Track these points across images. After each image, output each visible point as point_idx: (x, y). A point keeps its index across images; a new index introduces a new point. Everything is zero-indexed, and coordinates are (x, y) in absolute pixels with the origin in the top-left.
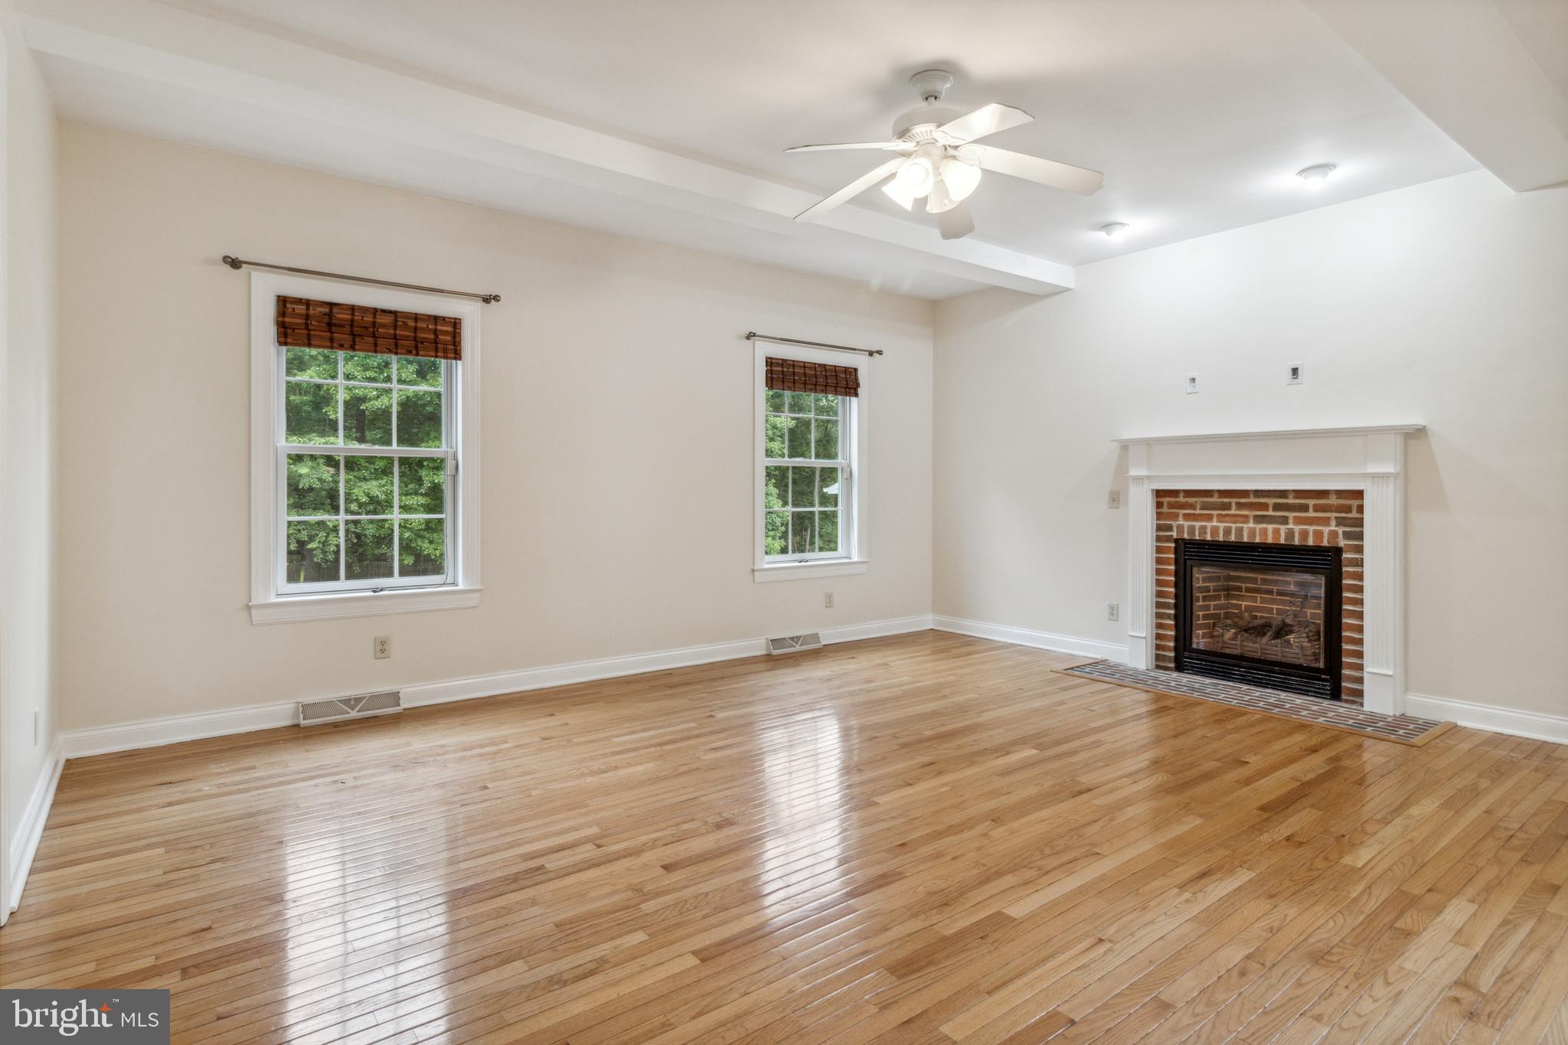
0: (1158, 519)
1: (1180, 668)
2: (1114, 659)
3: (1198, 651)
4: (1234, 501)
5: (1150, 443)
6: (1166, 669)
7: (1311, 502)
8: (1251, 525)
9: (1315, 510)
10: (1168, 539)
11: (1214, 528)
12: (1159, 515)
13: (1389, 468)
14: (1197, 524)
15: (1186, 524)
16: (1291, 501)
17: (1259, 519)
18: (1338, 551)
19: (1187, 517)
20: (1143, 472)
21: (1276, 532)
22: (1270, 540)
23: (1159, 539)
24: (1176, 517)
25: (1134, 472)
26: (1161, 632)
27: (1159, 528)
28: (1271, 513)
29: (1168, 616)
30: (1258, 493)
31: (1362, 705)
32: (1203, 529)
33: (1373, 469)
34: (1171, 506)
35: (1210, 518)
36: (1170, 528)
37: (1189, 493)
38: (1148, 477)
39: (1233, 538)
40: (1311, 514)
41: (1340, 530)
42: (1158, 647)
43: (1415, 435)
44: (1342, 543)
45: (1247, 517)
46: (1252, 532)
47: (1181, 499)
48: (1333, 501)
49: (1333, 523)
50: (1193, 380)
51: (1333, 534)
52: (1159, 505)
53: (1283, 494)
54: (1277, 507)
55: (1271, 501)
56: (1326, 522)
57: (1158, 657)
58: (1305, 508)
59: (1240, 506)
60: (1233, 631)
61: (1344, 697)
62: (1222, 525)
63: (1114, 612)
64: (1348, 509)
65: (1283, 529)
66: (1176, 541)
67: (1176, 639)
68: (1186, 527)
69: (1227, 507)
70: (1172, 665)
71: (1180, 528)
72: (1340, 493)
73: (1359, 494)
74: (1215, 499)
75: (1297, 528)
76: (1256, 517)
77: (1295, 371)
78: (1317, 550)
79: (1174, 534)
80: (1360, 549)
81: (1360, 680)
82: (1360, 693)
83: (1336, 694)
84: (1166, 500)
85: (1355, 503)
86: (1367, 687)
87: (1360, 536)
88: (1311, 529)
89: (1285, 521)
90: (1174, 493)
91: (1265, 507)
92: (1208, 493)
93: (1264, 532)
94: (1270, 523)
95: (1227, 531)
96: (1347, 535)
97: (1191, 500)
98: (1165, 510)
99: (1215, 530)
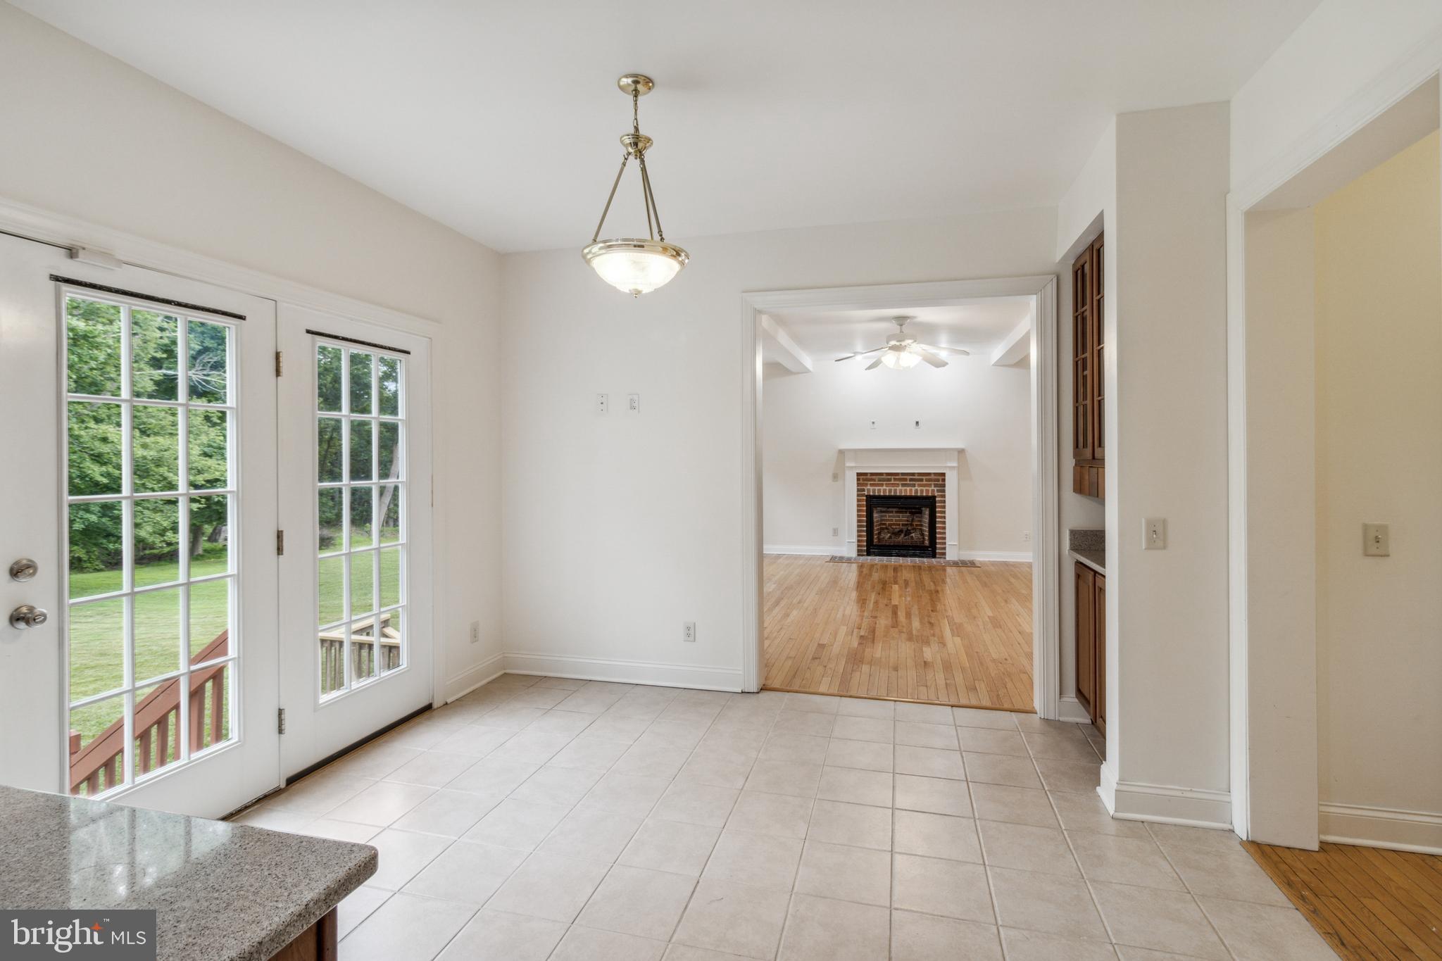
0: (858, 486)
1: (869, 554)
2: (838, 554)
3: (876, 545)
4: (892, 477)
5: (856, 451)
6: (863, 555)
7: (924, 478)
8: (900, 488)
9: (926, 481)
10: (863, 495)
11: (884, 490)
12: (858, 485)
13: (955, 464)
14: (877, 488)
15: (871, 488)
16: (916, 477)
17: (903, 485)
18: (934, 497)
19: (871, 485)
20: (852, 464)
21: (911, 490)
22: (908, 494)
23: (858, 495)
24: (867, 485)
25: (848, 464)
26: (861, 539)
27: (858, 490)
28: (908, 482)
29: (863, 531)
30: (903, 474)
31: (945, 558)
32: (879, 490)
33: (949, 465)
34: (864, 480)
35: (882, 485)
36: (864, 490)
37: (872, 474)
38: (855, 467)
39: (893, 494)
40: (924, 482)
41: (936, 489)
42: (858, 546)
43: (961, 452)
44: (936, 494)
45: (898, 484)
46: (901, 491)
47: (869, 477)
48: (933, 477)
49: (933, 486)
50: (873, 423)
51: (933, 491)
52: (858, 480)
53: (913, 474)
54: (911, 480)
55: (909, 477)
56: (930, 485)
57: (858, 551)
58: (922, 480)
59: (895, 479)
60: (889, 535)
61: (937, 556)
62: (888, 488)
63: (835, 532)
64: (938, 480)
65: (913, 489)
66: (866, 496)
67: (867, 541)
68: (871, 490)
69: (890, 480)
70: (865, 553)
71: (869, 490)
72: (935, 474)
73: (944, 474)
74: (884, 477)
75: (919, 489)
76: (902, 484)
77: (917, 423)
78: (927, 498)
79: (866, 493)
80: (944, 496)
81: (945, 548)
82: (944, 554)
83: (934, 556)
84: (861, 477)
85: (940, 478)
86: (947, 551)
87: (944, 491)
88: (924, 489)
89: (914, 485)
90: (866, 474)
91: (906, 480)
92: (881, 474)
93: (906, 490)
94: (908, 486)
95: (890, 491)
96: (938, 491)
97: (874, 477)
98: (861, 482)
99: (885, 490)
